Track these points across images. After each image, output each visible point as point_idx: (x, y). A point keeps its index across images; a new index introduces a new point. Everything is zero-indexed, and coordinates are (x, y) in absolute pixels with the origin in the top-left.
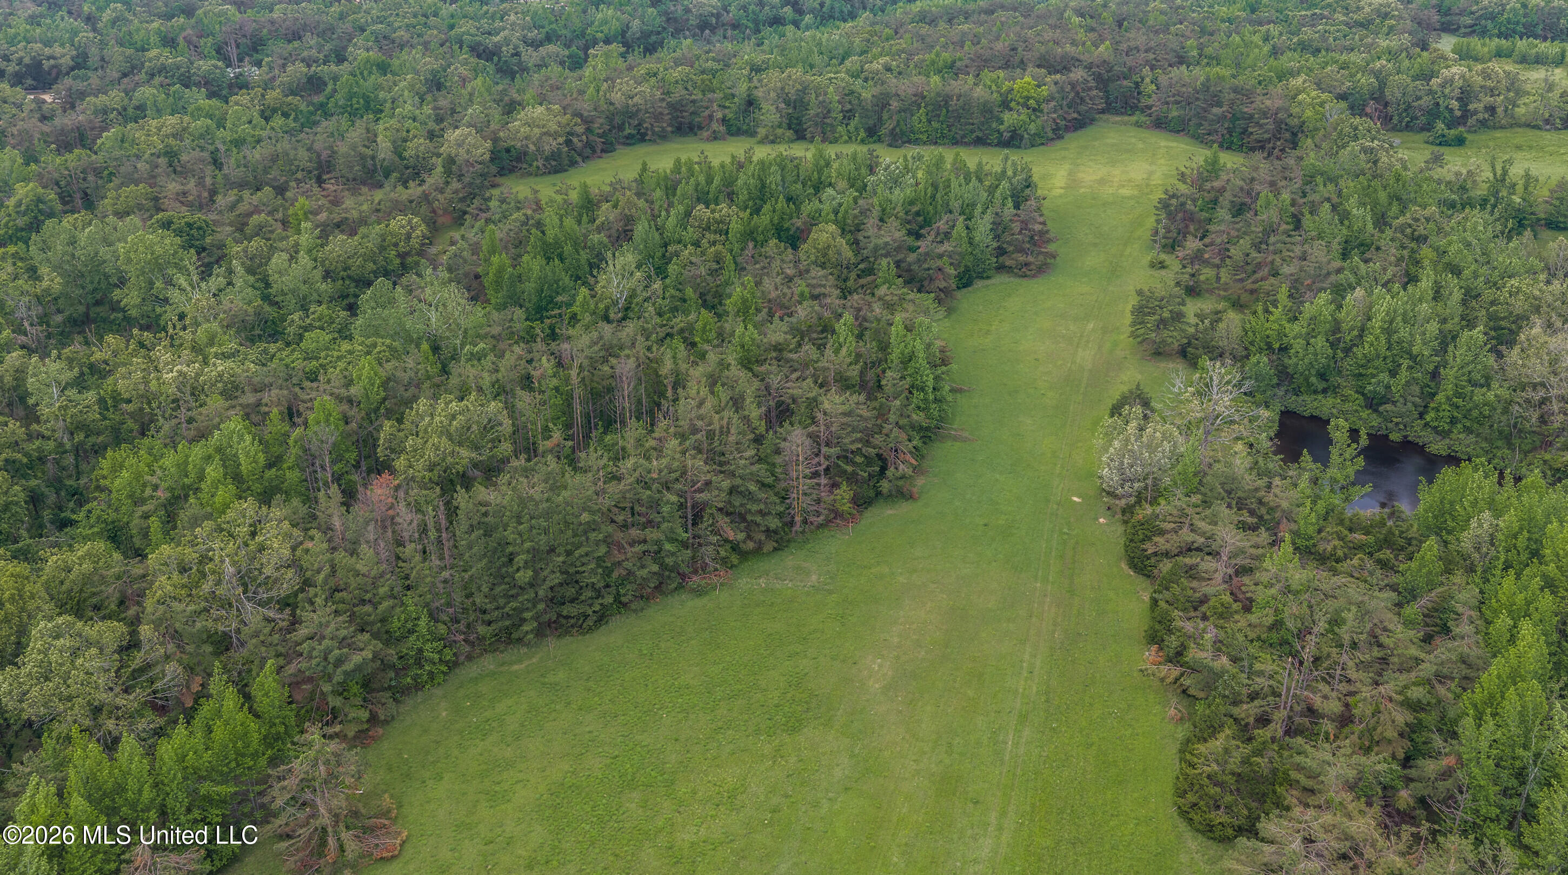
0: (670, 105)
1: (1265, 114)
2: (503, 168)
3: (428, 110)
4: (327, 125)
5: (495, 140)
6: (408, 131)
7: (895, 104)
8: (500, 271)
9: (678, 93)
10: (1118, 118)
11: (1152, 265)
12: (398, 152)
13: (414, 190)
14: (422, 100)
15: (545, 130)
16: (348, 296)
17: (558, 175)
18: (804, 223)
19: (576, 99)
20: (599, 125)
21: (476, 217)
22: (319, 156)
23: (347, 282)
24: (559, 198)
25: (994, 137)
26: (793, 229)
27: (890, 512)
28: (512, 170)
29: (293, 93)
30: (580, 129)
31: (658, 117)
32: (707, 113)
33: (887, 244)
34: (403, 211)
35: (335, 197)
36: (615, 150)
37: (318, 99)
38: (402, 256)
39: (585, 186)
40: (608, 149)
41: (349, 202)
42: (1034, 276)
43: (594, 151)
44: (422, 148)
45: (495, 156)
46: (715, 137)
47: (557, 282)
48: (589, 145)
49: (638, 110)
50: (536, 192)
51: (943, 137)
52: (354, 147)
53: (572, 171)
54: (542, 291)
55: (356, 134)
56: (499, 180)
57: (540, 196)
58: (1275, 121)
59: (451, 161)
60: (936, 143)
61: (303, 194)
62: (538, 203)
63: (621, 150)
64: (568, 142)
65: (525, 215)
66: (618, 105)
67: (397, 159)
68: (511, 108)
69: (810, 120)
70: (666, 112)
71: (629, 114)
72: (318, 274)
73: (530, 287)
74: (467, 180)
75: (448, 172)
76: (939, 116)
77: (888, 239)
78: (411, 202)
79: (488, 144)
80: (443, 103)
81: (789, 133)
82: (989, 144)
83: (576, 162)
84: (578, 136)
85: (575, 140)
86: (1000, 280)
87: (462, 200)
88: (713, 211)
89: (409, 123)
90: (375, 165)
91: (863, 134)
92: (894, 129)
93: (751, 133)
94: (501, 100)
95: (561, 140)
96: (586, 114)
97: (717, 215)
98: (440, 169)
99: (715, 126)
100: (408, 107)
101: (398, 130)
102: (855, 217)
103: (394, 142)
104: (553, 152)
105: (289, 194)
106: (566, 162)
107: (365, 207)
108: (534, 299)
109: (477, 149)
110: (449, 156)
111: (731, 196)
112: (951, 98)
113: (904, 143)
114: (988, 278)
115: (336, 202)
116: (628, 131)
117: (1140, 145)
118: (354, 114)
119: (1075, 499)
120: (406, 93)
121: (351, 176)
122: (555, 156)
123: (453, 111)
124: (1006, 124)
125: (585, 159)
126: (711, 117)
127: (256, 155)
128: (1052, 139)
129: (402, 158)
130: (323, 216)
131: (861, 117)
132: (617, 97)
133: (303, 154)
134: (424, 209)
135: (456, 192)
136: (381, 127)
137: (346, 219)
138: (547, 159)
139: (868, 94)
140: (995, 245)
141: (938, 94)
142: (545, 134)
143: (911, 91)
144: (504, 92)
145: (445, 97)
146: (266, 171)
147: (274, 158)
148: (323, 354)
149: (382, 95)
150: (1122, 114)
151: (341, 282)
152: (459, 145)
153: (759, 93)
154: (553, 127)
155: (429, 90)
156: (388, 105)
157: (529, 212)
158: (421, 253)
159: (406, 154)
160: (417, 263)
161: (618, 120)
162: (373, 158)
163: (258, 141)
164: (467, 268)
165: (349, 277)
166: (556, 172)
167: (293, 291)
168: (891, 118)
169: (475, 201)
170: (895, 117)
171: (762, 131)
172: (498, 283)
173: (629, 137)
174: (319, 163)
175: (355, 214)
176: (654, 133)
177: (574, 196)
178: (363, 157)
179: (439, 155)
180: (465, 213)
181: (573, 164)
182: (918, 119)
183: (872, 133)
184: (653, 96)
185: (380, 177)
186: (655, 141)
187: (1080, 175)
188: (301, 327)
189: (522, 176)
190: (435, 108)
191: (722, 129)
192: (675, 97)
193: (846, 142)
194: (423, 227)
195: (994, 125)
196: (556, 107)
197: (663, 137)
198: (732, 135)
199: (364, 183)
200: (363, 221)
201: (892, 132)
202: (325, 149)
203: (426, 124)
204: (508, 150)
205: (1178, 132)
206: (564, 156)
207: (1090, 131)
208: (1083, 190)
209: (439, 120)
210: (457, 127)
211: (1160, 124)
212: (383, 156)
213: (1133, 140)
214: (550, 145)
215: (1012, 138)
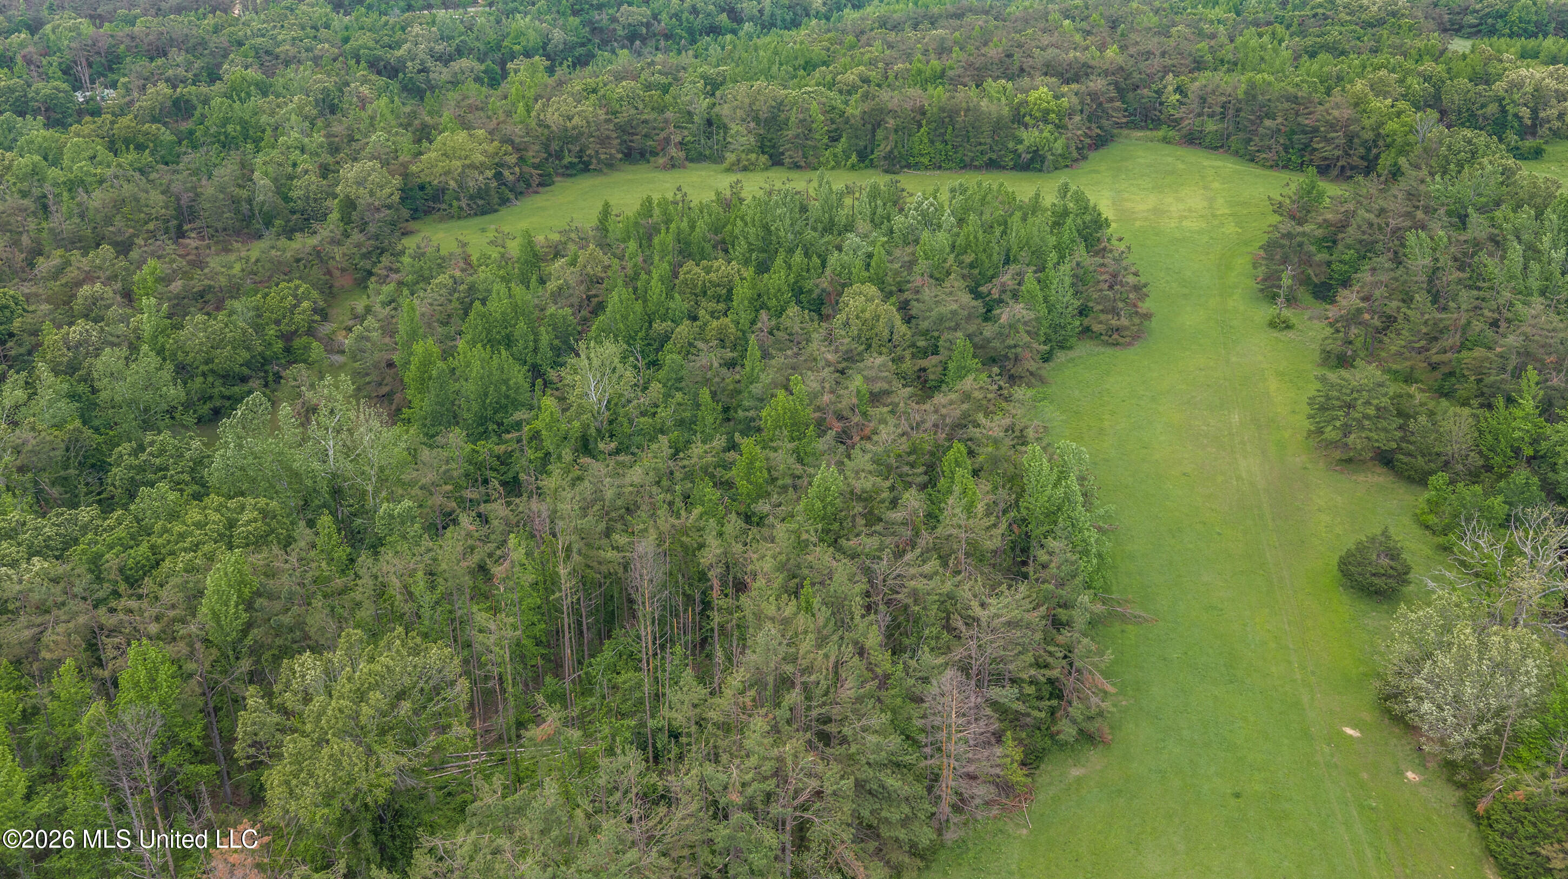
0: (620, 128)
1: (1332, 127)
2: (416, 210)
3: (319, 137)
4: (192, 158)
5: (405, 176)
6: (295, 165)
7: (891, 123)
8: (426, 364)
9: (627, 113)
10: (1140, 134)
11: (1272, 325)
12: (282, 188)
13: (302, 243)
14: (313, 124)
15: (467, 162)
16: (211, 398)
17: (487, 218)
18: (831, 283)
19: (504, 122)
20: (534, 154)
21: (384, 280)
22: (178, 199)
23: (210, 379)
24: (495, 254)
25: (1008, 160)
26: (817, 292)
27: (1075, 772)
28: (428, 212)
29: (154, 120)
30: (512, 159)
31: (604, 141)
32: (662, 136)
33: (954, 313)
34: (288, 274)
35: (198, 255)
36: (553, 183)
37: (185, 126)
38: (288, 337)
39: (527, 235)
40: (545, 182)
41: (215, 263)
42: (1129, 344)
43: (529, 185)
44: (313, 187)
45: (406, 194)
46: (673, 165)
47: (506, 382)
48: (521, 178)
49: (581, 134)
50: (464, 245)
51: (948, 159)
52: (222, 189)
53: (504, 212)
54: (486, 395)
55: (227, 171)
56: (412, 225)
57: (469, 250)
58: (1346, 135)
59: (350, 205)
60: (940, 167)
61: (153, 254)
62: (467, 260)
63: (561, 184)
64: (498, 175)
65: (452, 277)
66: (554, 128)
67: (280, 201)
68: (424, 134)
69: (789, 141)
70: (615, 135)
71: (567, 138)
72: (167, 373)
73: (470, 388)
74: (372, 229)
75: (346, 219)
76: (944, 134)
77: (954, 307)
78: (298, 261)
79: (397, 181)
80: (337, 128)
81: (764, 159)
82: (1004, 168)
83: (508, 200)
84: (510, 168)
85: (506, 173)
86: (1083, 349)
87: (365, 256)
88: (708, 271)
89: (295, 155)
90: (251, 210)
91: (854, 157)
92: (891, 152)
93: (716, 158)
94: (410, 125)
95: (489, 174)
96: (517, 140)
97: (713, 276)
98: (335, 216)
99: (673, 151)
100: (295, 134)
101: (280, 165)
102: (897, 273)
103: (275, 180)
104: (480, 188)
105: (134, 254)
106: (496, 200)
107: (237, 268)
108: (475, 407)
109: (382, 187)
110: (347, 196)
111: (724, 247)
112: (957, 112)
113: (902, 167)
114: (1071, 348)
115: (199, 264)
116: (567, 160)
117: (1181, 166)
118: (226, 144)
119: (1349, 731)
120: (293, 117)
121: (219, 225)
122: (482, 193)
123: (352, 139)
124: (1026, 143)
125: (519, 194)
126: (667, 140)
127: (97, 199)
128: (1077, 160)
129: (287, 199)
130: (177, 286)
131: (849, 138)
132: (553, 117)
133: (156, 197)
134: (317, 273)
135: (358, 246)
136: (259, 160)
137: (210, 287)
138: (472, 198)
139: (854, 110)
140: (1077, 303)
141: (942, 109)
142: (469, 166)
143: (908, 106)
144: (413, 115)
145: (340, 122)
146: (109, 221)
147: (118, 205)
148: (158, 527)
149: (264, 119)
150: (1142, 128)
151: (200, 379)
152: (359, 184)
153: (725, 110)
154: (479, 158)
155: (321, 114)
156: (269, 132)
157: (458, 274)
158: (311, 332)
159: (294, 194)
160: (307, 348)
161: (555, 146)
162: (250, 201)
163: (101, 182)
164: (377, 355)
165: (212, 371)
166: (484, 213)
167: (131, 403)
168: (886, 138)
169: (383, 259)
170: (893, 137)
171: (731, 157)
172: (423, 381)
173: (571, 165)
174: (179, 208)
175: (223, 281)
176: (599, 161)
177: (514, 248)
178: (235, 201)
179: (335, 196)
180: (370, 274)
181: (504, 201)
182: (920, 140)
183: (865, 158)
184: (596, 116)
185: (258, 224)
186: (600, 171)
187: (1128, 205)
188: (131, 467)
189: (441, 220)
190: (328, 136)
191: (682, 154)
192: (621, 119)
193: (833, 168)
194: (315, 294)
195: (1011, 145)
196: (481, 132)
197: (610, 165)
198: (692, 161)
199: (238, 233)
200: (235, 291)
201: (889, 157)
202: (187, 190)
203: (317, 154)
204: (422, 188)
205: (1216, 148)
206: (493, 193)
207: (1114, 150)
208: (1138, 224)
209: (334, 150)
210: (355, 159)
211: (1193, 140)
212: (261, 198)
213: (1170, 159)
214: (476, 180)
215: (1032, 159)
